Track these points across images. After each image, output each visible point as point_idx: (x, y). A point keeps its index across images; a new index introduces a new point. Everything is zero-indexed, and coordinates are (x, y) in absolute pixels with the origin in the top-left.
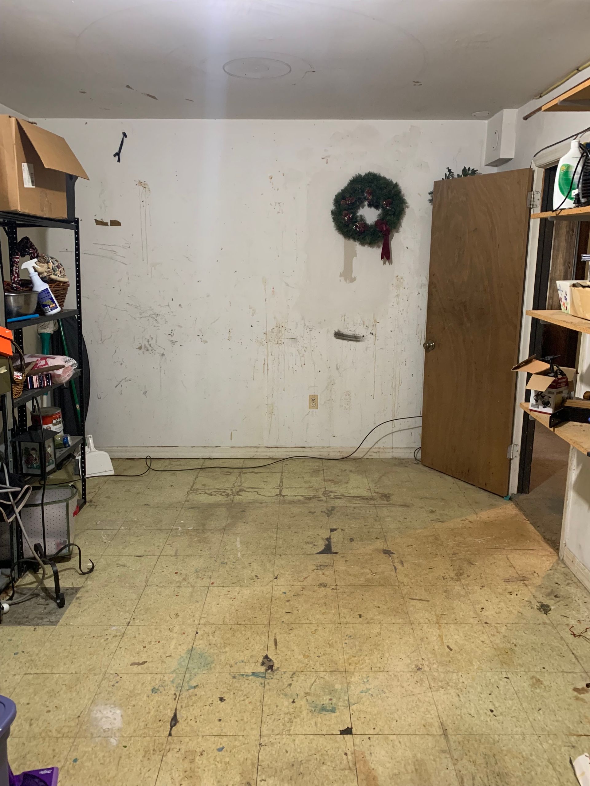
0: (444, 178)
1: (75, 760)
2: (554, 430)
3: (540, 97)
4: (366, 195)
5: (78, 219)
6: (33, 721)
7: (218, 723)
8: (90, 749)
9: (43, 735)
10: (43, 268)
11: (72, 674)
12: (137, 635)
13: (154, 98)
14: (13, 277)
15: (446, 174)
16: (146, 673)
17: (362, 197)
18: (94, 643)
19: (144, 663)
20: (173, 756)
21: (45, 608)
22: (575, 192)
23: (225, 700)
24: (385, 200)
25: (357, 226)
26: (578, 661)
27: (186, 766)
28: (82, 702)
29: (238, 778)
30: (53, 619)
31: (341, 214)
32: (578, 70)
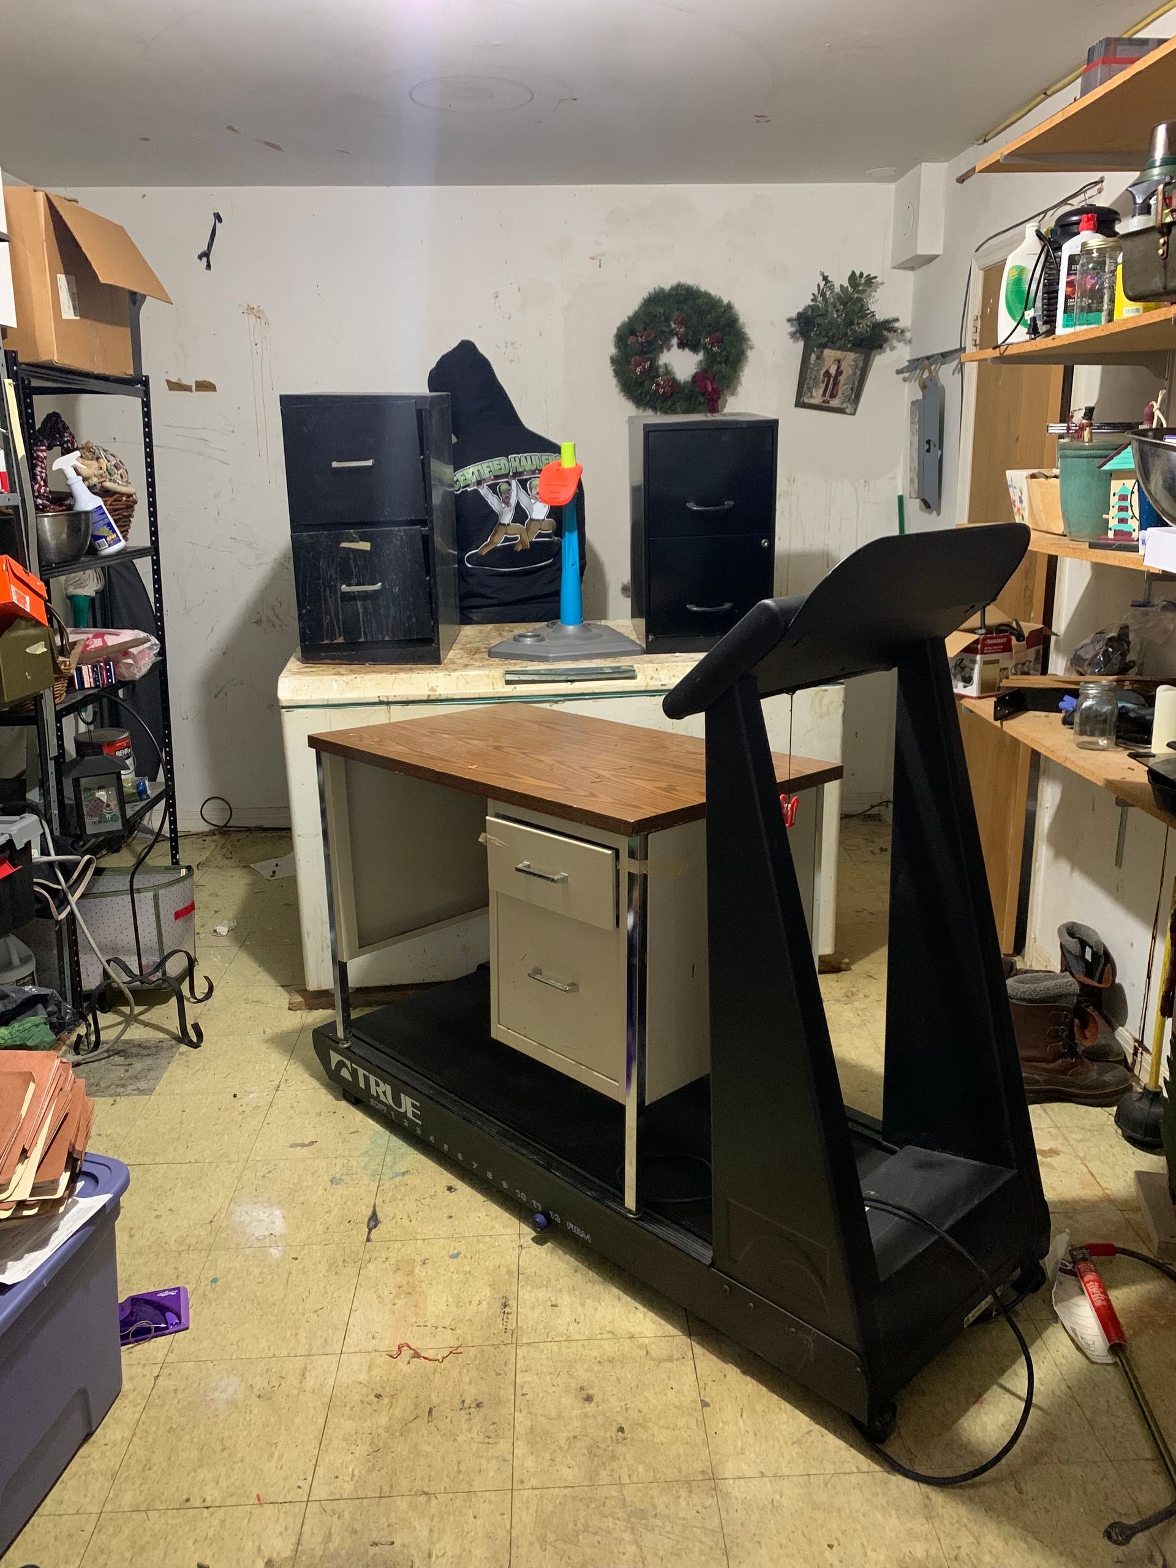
0: (816, 292)
1: (215, 1280)
2: (1002, 724)
3: (985, 141)
4: (673, 326)
5: (147, 377)
6: (133, 1232)
7: (448, 1221)
8: (237, 1265)
9: (154, 1248)
10: (90, 468)
11: (190, 1162)
12: (295, 1105)
13: (277, 147)
14: (37, 486)
15: (819, 285)
16: (318, 1157)
17: (666, 329)
18: (222, 1119)
19: (313, 1143)
20: (376, 1268)
21: (127, 1071)
22: (1029, 314)
23: (456, 1189)
24: (709, 334)
25: (658, 385)
26: (1046, 1113)
27: (399, 1279)
28: (213, 1201)
29: (488, 1292)
30: (143, 1085)
31: (629, 363)
32: (1045, 93)
